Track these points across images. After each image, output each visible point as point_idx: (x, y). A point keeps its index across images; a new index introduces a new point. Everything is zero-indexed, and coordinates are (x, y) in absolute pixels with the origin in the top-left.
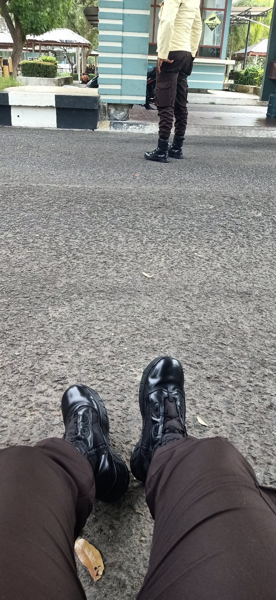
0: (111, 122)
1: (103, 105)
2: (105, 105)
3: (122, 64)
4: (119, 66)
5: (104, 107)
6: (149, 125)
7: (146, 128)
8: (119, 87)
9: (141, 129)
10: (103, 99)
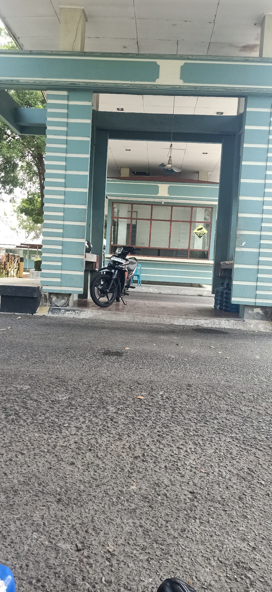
0: (50, 308)
1: (44, 294)
2: (46, 294)
3: (62, 262)
4: (60, 264)
5: (45, 296)
6: (84, 311)
7: (82, 314)
8: (59, 280)
9: (77, 315)
10: (45, 290)
